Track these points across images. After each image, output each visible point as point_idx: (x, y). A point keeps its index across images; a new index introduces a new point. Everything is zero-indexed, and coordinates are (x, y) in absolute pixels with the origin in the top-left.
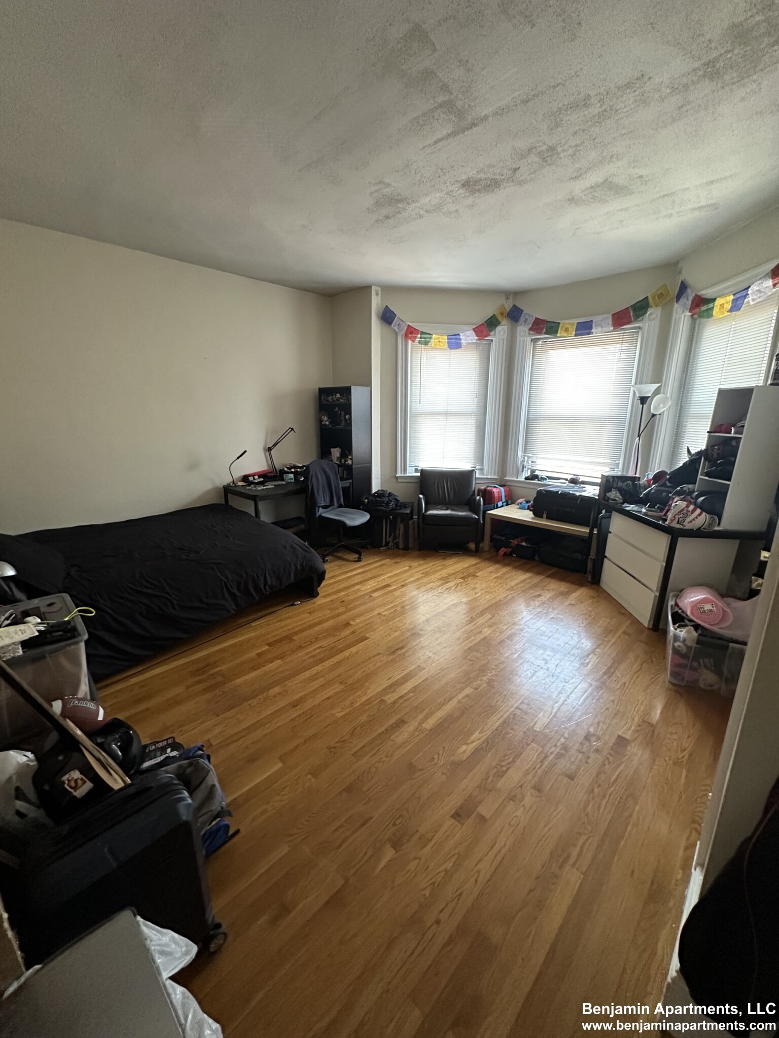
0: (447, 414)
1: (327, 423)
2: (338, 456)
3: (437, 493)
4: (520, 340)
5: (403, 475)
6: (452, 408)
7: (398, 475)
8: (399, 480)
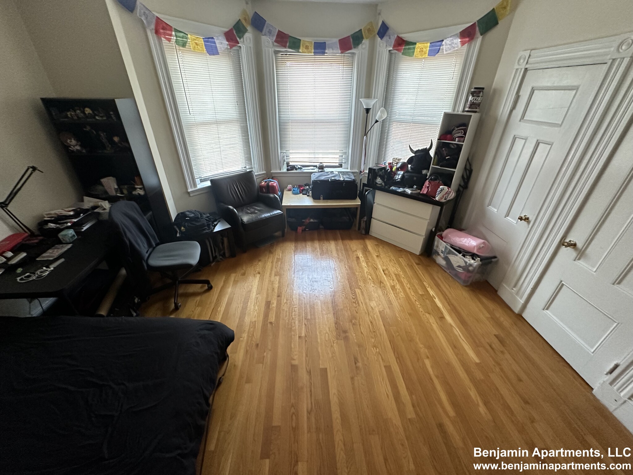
0: (217, 123)
1: (78, 148)
2: (116, 187)
3: (232, 196)
4: (265, 50)
5: (194, 189)
6: (220, 117)
7: (190, 190)
8: (191, 195)
